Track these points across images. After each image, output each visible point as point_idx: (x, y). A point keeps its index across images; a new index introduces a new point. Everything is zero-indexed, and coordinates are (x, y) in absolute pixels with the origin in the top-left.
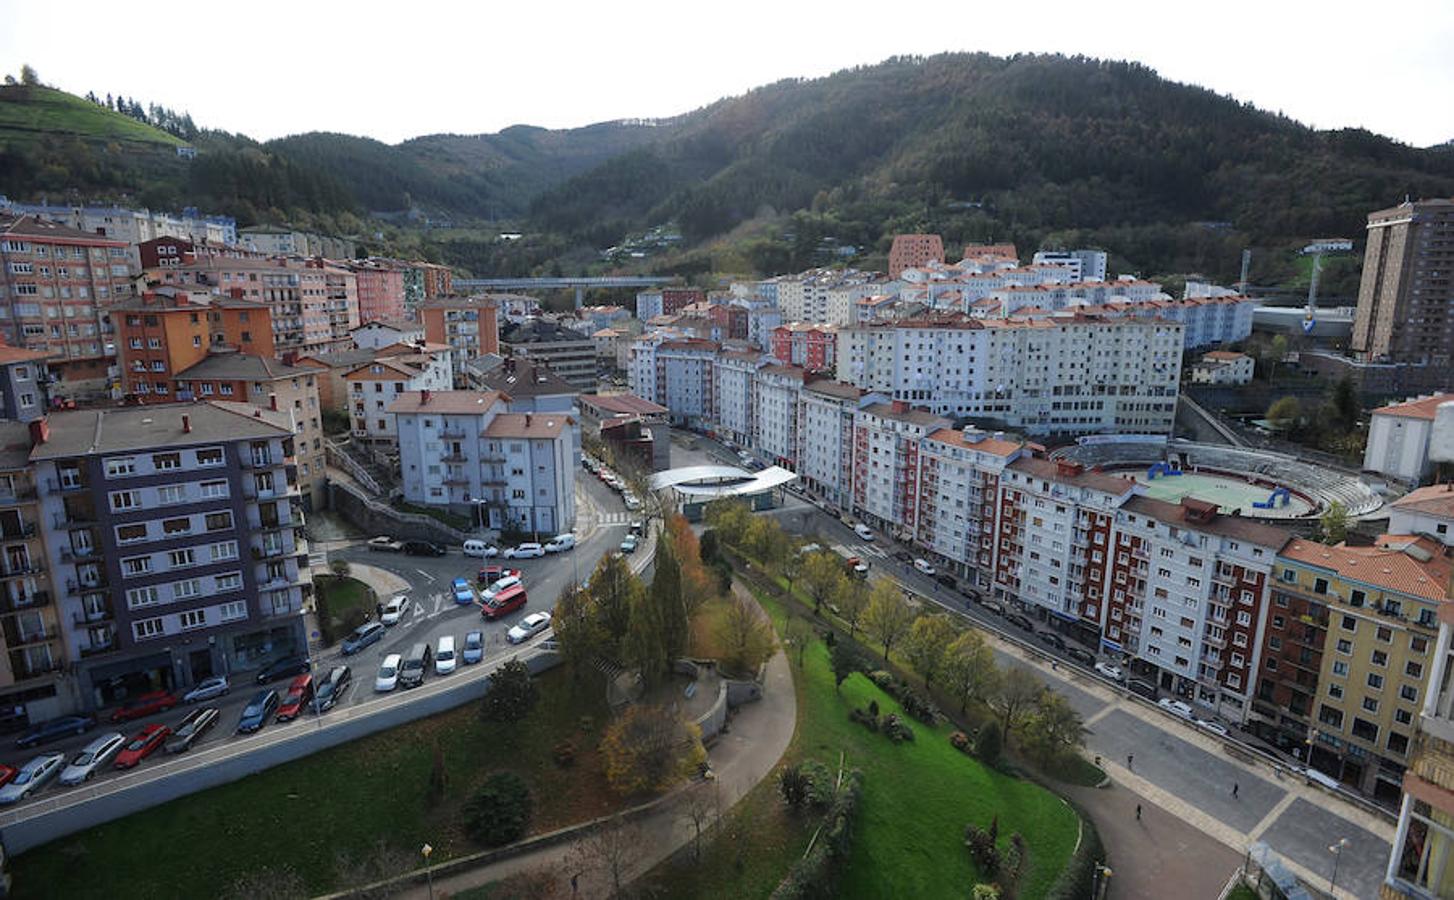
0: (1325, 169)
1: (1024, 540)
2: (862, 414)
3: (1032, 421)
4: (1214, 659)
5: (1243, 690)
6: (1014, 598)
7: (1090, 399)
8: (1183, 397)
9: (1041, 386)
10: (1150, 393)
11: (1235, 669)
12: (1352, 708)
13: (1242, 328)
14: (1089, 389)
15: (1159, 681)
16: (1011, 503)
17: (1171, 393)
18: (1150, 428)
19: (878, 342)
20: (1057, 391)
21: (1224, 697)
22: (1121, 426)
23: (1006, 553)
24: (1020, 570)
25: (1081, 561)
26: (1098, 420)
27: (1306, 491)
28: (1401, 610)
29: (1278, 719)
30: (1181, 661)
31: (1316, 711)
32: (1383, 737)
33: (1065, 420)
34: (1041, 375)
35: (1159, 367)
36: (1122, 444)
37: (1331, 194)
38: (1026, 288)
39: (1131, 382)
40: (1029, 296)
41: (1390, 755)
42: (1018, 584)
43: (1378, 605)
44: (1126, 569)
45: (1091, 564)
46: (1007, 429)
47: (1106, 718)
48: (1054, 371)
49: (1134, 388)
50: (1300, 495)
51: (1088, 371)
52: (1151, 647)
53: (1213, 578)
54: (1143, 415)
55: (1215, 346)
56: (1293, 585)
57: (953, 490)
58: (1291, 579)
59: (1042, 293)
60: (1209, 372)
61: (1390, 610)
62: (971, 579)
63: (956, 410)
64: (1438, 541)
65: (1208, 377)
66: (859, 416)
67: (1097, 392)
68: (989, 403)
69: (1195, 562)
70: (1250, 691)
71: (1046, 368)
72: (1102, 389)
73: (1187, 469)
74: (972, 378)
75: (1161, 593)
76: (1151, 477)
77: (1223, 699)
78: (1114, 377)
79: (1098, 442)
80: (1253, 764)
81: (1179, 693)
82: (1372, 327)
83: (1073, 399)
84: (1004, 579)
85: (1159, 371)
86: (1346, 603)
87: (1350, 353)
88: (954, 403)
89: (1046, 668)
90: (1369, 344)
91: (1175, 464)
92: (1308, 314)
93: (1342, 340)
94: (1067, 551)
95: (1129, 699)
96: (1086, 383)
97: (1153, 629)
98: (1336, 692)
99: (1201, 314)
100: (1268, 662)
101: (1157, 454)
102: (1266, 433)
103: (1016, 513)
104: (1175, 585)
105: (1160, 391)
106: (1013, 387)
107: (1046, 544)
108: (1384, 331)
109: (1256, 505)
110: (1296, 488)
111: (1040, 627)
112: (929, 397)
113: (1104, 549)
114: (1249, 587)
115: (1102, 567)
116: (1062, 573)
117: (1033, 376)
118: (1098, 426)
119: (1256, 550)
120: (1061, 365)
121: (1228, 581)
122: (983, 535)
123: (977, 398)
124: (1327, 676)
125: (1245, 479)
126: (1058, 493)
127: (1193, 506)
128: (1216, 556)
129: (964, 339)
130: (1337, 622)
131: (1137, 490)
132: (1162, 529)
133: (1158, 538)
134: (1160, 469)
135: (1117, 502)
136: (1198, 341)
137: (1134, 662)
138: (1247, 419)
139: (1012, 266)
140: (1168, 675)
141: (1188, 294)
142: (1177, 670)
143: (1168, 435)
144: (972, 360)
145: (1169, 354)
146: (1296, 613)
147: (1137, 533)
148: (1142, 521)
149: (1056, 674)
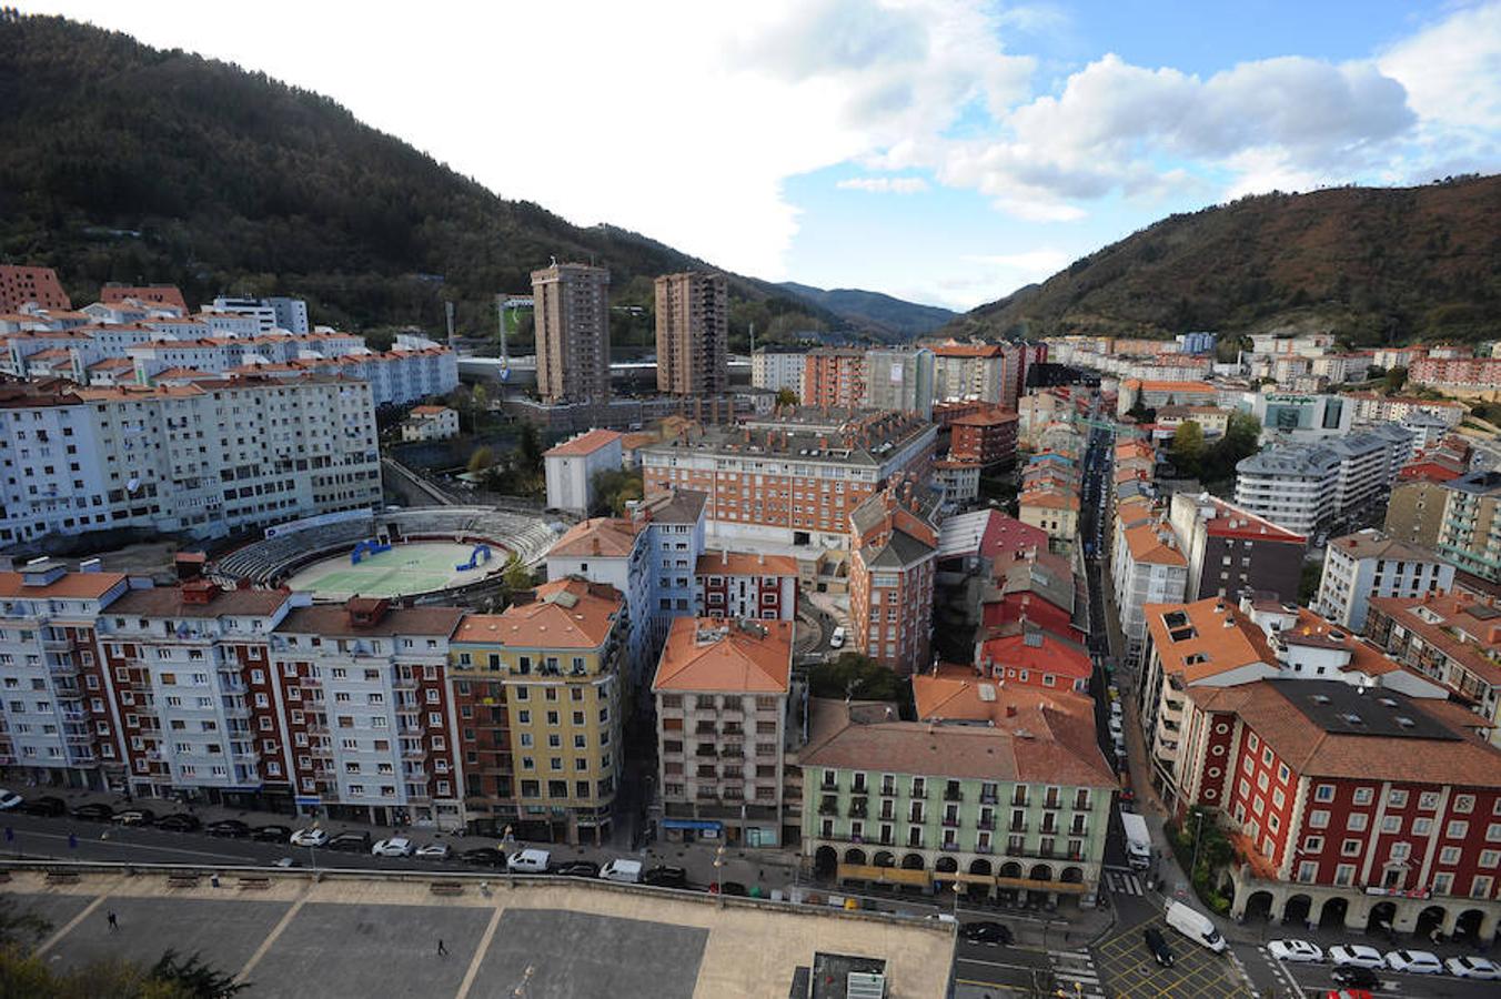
0: (510, 234)
1: (158, 707)
3: (198, 520)
4: (420, 772)
5: (454, 795)
6: (167, 790)
7: (274, 479)
8: (390, 461)
9: (198, 475)
10: (348, 462)
11: (442, 777)
12: (543, 774)
13: (449, 380)
14: (270, 467)
15: (373, 820)
16: (121, 662)
17: (371, 459)
18: (356, 501)
20: (226, 475)
21: (440, 809)
22: (322, 504)
23: (137, 732)
24: (163, 750)
25: (242, 714)
26: (292, 502)
27: (503, 541)
28: (559, 665)
29: (492, 810)
30: (387, 791)
31: (518, 787)
32: (572, 789)
33: (248, 510)
34: (197, 458)
35: (351, 431)
36: (323, 527)
37: (517, 255)
38: (183, 343)
39: (323, 452)
40: (189, 353)
41: (582, 803)
42: (167, 771)
43: (541, 667)
44: (300, 705)
45: (257, 713)
46: (155, 537)
48: (215, 450)
49: (328, 458)
50: (499, 545)
51: (264, 446)
52: (352, 787)
53: (394, 686)
54: (346, 487)
55: (422, 401)
56: (471, 669)
57: (20, 666)
58: (468, 662)
59: (208, 350)
60: (417, 428)
61: (549, 670)
62: (95, 783)
63: (62, 526)
64: (584, 580)
65: (417, 433)
67: (282, 469)
68: (120, 507)
69: (371, 674)
70: (461, 793)
71: (202, 449)
72: (288, 464)
73: (397, 540)
74: (79, 476)
75: (346, 722)
76: (356, 561)
77: (439, 812)
78: (301, 449)
79: (290, 530)
80: (461, 892)
81: (396, 824)
82: (549, 373)
83: (252, 482)
84: (146, 768)
85: (353, 435)
86: (516, 674)
87: (539, 399)
88: (53, 517)
89: (205, 891)
90: (550, 389)
91: (384, 538)
92: (502, 364)
93: (530, 386)
94: (220, 706)
95: (322, 879)
96: (266, 460)
97: (350, 765)
98: (528, 764)
99: (405, 368)
100: (468, 755)
101: (364, 530)
102: (470, 486)
103: (135, 674)
104: (358, 708)
105: (359, 457)
106: (156, 479)
107: (189, 704)
108: (557, 376)
109: (459, 569)
110: (494, 539)
113: (267, 688)
114: (431, 684)
115: (272, 711)
116: (222, 736)
117: (184, 461)
118: (296, 509)
119: (430, 642)
120: (224, 443)
121: (409, 684)
122: (93, 720)
123: (97, 503)
124: (519, 752)
125: (453, 539)
126: (187, 633)
127: (357, 608)
128: (393, 661)
129: (51, 420)
130: (512, 695)
131: (295, 601)
132: (329, 645)
133: (323, 656)
134: (365, 548)
135: (268, 625)
136: (407, 396)
137: (337, 812)
138: (453, 475)
139: (170, 315)
140: (380, 811)
141: (395, 347)
142: (387, 801)
143: (376, 505)
144: (72, 450)
145: (361, 416)
146: (478, 697)
147: (301, 658)
148: (304, 641)
149: (217, 893)
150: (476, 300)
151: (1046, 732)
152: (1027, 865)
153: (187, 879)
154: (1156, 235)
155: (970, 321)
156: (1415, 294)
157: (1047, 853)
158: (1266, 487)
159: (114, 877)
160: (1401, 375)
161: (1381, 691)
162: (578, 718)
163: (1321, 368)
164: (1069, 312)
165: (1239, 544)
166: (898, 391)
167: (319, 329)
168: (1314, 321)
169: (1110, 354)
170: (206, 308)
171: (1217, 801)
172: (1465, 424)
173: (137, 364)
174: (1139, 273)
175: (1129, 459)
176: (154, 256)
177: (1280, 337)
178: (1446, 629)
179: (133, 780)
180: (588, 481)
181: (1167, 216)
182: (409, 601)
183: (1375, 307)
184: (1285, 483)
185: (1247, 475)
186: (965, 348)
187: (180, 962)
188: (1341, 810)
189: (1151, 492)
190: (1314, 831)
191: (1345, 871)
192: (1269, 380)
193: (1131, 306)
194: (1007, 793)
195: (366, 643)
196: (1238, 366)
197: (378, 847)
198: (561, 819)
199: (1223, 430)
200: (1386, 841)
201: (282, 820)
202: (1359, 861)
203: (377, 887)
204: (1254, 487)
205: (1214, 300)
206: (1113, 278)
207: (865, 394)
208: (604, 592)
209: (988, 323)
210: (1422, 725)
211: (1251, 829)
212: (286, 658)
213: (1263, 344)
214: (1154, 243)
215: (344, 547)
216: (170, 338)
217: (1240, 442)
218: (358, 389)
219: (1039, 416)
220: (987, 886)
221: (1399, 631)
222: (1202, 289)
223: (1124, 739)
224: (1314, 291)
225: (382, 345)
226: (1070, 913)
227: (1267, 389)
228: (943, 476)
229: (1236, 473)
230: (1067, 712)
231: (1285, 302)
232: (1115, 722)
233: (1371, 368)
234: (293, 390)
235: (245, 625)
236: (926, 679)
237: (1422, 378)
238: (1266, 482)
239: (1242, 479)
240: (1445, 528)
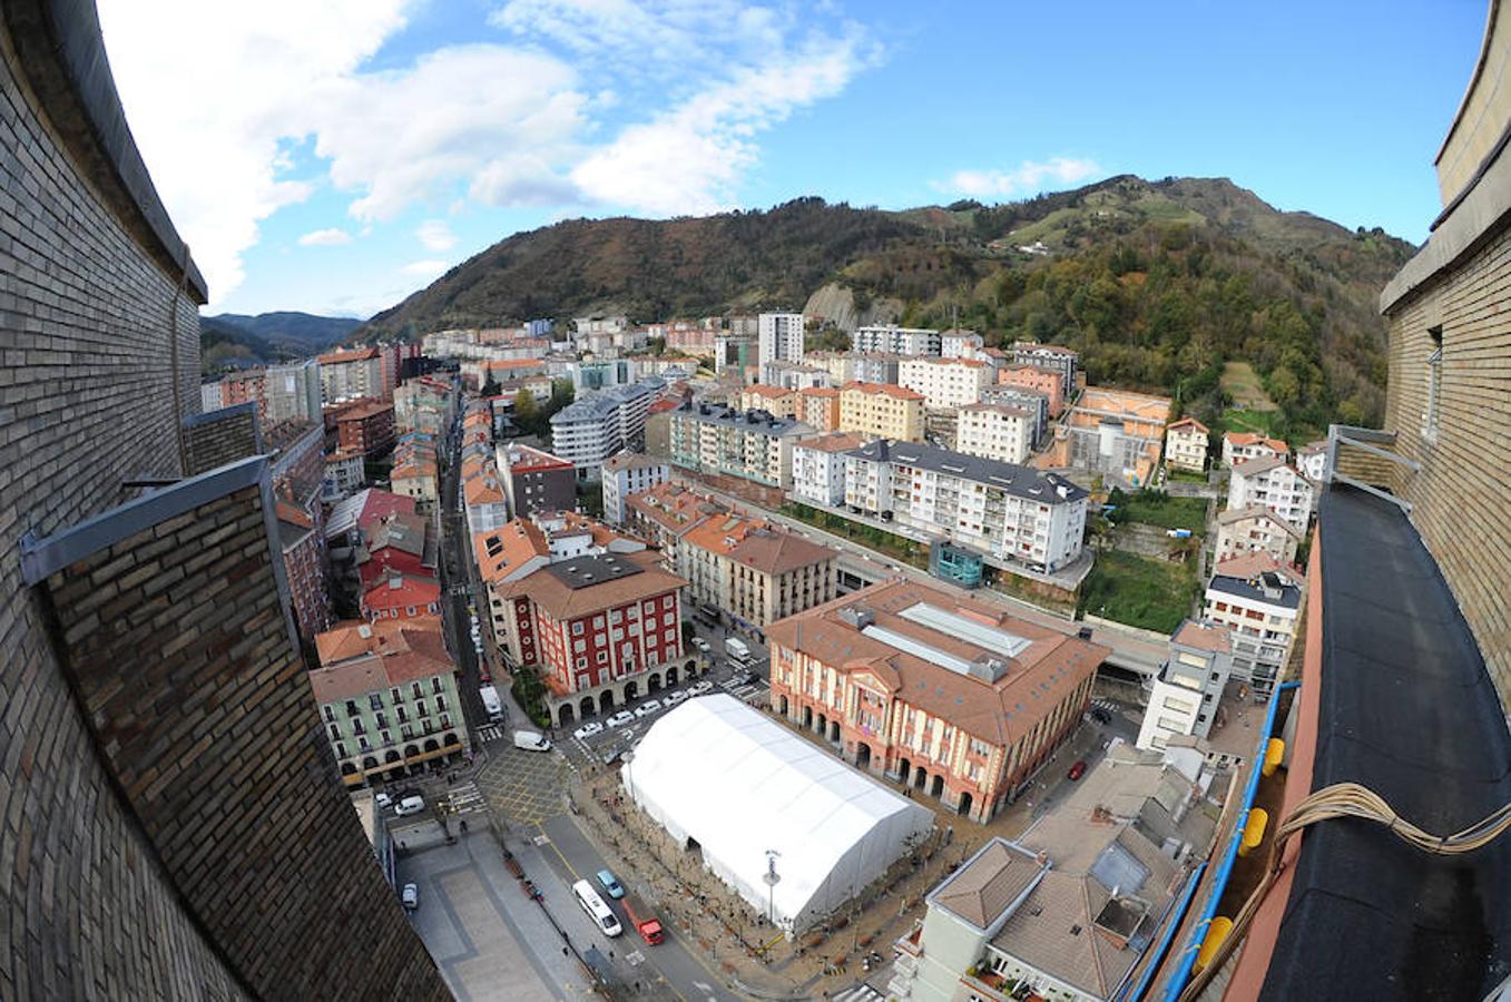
151: (405, 647)
152: (419, 743)
155: (371, 327)
157: (429, 731)
158: (570, 432)
160: (662, 342)
161: (610, 554)
163: (618, 340)
164: (445, 311)
165: (533, 476)
166: (293, 401)
168: (615, 307)
169: (477, 343)
171: (534, 660)
172: (698, 372)
174: (494, 277)
175: (473, 424)
177: (595, 319)
178: (659, 506)
181: (513, 234)
183: (648, 297)
184: (582, 427)
185: (558, 425)
186: (351, 354)
188: (590, 635)
189: (486, 449)
190: (579, 655)
191: (603, 673)
192: (588, 352)
193: (490, 303)
194: (387, 697)
196: (569, 343)
199: (550, 394)
200: (618, 645)
202: (609, 664)
204: (563, 433)
205: (550, 295)
206: (476, 281)
207: (269, 409)
209: (384, 327)
210: (626, 568)
211: (553, 669)
213: (584, 325)
214: (505, 254)
217: (558, 401)
219: (415, 407)
222: (540, 286)
223: (481, 641)
224: (613, 285)
227: (587, 359)
228: (334, 468)
229: (551, 425)
230: (423, 629)
231: (594, 295)
232: (474, 631)
233: (648, 338)
236: (326, 635)
237: (673, 343)
238: (570, 428)
239: (555, 428)
240: (673, 442)
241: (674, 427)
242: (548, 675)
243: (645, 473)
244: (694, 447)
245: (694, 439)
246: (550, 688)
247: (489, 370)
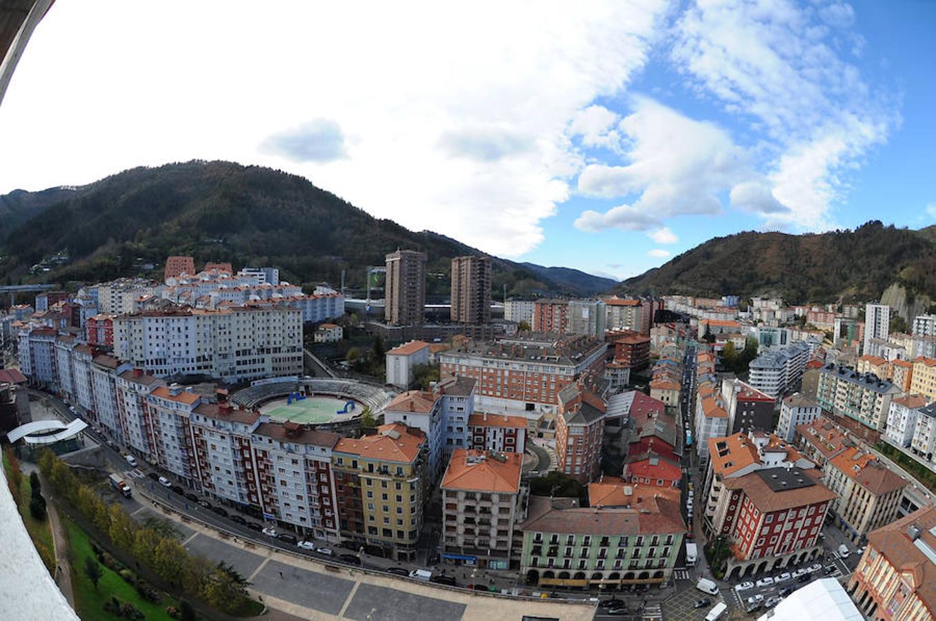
0: (377, 235)
1: (210, 459)
2: (119, 378)
3: (226, 374)
4: (317, 514)
5: (334, 527)
6: (215, 496)
7: (256, 357)
8: (308, 352)
9: (227, 352)
10: (288, 351)
11: (328, 517)
12: (380, 525)
13: (340, 310)
14: (254, 351)
15: (297, 531)
16: (198, 436)
17: (299, 350)
18: (291, 372)
19: (134, 327)
20: (238, 353)
21: (328, 533)
22: (275, 372)
23: (204, 468)
24: (213, 478)
25: (241, 470)
26: (263, 369)
27: (362, 400)
28: (389, 470)
29: (353, 537)
30: (303, 519)
31: (367, 529)
32: (395, 534)
33: (245, 372)
34: (227, 344)
35: (291, 335)
36: (276, 383)
37: (379, 246)
38: (229, 289)
39: (278, 345)
41: (400, 541)
42: (215, 488)
43: (379, 469)
44: (264, 471)
45: (246, 471)
46: (210, 380)
47: (264, 568)
48: (235, 341)
49: (280, 348)
50: (361, 403)
51: (254, 340)
52: (287, 514)
53: (305, 469)
54: (287, 364)
55: (325, 321)
56: (343, 466)
57: (169, 429)
58: (342, 462)
59: (238, 292)
60: (322, 335)
61: (384, 472)
62: (192, 486)
63: (181, 370)
64: (404, 425)
65: (321, 338)
66: (118, 379)
67: (260, 352)
68: (200, 364)
69: (294, 462)
70: (338, 528)
71: (230, 340)
72: (262, 350)
73: (309, 394)
74: (188, 348)
75: (283, 483)
76: (289, 403)
78: (269, 343)
79: (261, 384)
80: (339, 572)
81: (307, 535)
82: (391, 308)
83: (247, 358)
84: (208, 484)
85: (291, 337)
86: (366, 472)
87: (385, 323)
88: (179, 366)
89: (231, 542)
90: (391, 317)
91: (302, 392)
92: (367, 303)
93: (380, 315)
94: (232, 463)
95: (277, 551)
96: (254, 347)
97: (286, 504)
98: (372, 518)
99: (319, 303)
100: (341, 510)
101: (294, 387)
102: (346, 368)
103: (202, 441)
104: (288, 476)
105: (293, 349)
106: (211, 353)
107: (221, 460)
108: (396, 311)
109: (339, 413)
110: (358, 398)
111: (232, 512)
112: (165, 363)
113: (250, 460)
114: (323, 472)
115: (252, 471)
116: (234, 479)
117: (222, 345)
118: (264, 373)
119: (322, 449)
120: (238, 337)
121: (312, 469)
122: (190, 458)
123: (192, 361)
124: (367, 512)
125: (335, 396)
126: (220, 427)
127: (289, 427)
128: (304, 457)
129: (181, 323)
130: (364, 483)
131: (262, 420)
132: (276, 444)
133: (274, 450)
134: (294, 397)
135: (251, 429)
136: (318, 318)
137: (281, 524)
138: (338, 361)
139: (226, 276)
140: (300, 528)
141: (315, 293)
142: (302, 524)
143: (299, 374)
144: (187, 336)
145: (296, 327)
146: (346, 481)
147: (264, 448)
148: (266, 440)
149: (236, 545)
150: (356, 269)
151: (656, 509)
152: (637, 573)
153: (226, 536)
154: (709, 246)
155: (625, 286)
156: (805, 282)
157: (649, 567)
158: (760, 375)
159: (201, 526)
160: (804, 319)
161: (796, 468)
162: (399, 499)
163: (778, 315)
164: (674, 283)
165: (750, 404)
166: (587, 324)
167: (282, 283)
168: (774, 292)
169: (694, 306)
170: (239, 273)
171: (728, 532)
172: (824, 342)
173: (212, 298)
174: (704, 265)
175: (704, 361)
176: (225, 250)
177: (763, 299)
178: (817, 436)
179: (204, 489)
180: (409, 369)
181: (712, 238)
182: (313, 427)
183: (794, 287)
184: (768, 372)
185: (754, 369)
186: (622, 301)
187: (227, 567)
189: (714, 379)
190: (762, 537)
191: (770, 550)
192: (760, 321)
193: (701, 281)
194: (633, 541)
195: (293, 446)
196: (748, 314)
197: (300, 544)
198: (388, 547)
199: (744, 346)
200: (786, 533)
201: (259, 522)
202: (775, 544)
203: (300, 561)
204: (756, 375)
205: (736, 280)
206: (693, 267)
207: (568, 325)
208: (415, 432)
209: (633, 287)
210: (806, 481)
211: (739, 541)
212: (258, 447)
213: (757, 303)
214: (709, 249)
215: (285, 395)
216: (225, 287)
217: (750, 353)
218: (296, 313)
219: (660, 338)
220: (617, 584)
221: (803, 440)
222: (731, 274)
223: (692, 509)
224: (774, 278)
225: (309, 291)
226: (655, 591)
227: (760, 325)
228: (610, 372)
229: (749, 368)
230: (667, 498)
231: (763, 282)
232: (690, 501)
233: (795, 315)
234: (268, 313)
235: (241, 427)
236: (596, 485)
237: (810, 320)
238: (761, 372)
239: (751, 371)
240: (819, 390)
241: (823, 380)
242: (734, 544)
243: (808, 410)
244: (832, 395)
245: (833, 390)
246: (734, 554)
247: (708, 325)
